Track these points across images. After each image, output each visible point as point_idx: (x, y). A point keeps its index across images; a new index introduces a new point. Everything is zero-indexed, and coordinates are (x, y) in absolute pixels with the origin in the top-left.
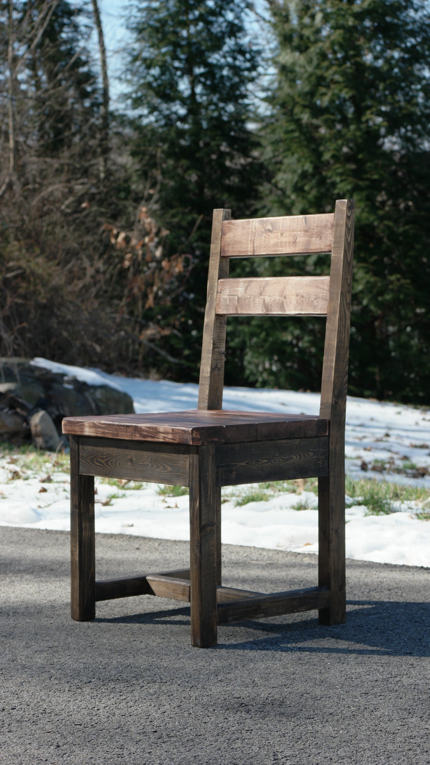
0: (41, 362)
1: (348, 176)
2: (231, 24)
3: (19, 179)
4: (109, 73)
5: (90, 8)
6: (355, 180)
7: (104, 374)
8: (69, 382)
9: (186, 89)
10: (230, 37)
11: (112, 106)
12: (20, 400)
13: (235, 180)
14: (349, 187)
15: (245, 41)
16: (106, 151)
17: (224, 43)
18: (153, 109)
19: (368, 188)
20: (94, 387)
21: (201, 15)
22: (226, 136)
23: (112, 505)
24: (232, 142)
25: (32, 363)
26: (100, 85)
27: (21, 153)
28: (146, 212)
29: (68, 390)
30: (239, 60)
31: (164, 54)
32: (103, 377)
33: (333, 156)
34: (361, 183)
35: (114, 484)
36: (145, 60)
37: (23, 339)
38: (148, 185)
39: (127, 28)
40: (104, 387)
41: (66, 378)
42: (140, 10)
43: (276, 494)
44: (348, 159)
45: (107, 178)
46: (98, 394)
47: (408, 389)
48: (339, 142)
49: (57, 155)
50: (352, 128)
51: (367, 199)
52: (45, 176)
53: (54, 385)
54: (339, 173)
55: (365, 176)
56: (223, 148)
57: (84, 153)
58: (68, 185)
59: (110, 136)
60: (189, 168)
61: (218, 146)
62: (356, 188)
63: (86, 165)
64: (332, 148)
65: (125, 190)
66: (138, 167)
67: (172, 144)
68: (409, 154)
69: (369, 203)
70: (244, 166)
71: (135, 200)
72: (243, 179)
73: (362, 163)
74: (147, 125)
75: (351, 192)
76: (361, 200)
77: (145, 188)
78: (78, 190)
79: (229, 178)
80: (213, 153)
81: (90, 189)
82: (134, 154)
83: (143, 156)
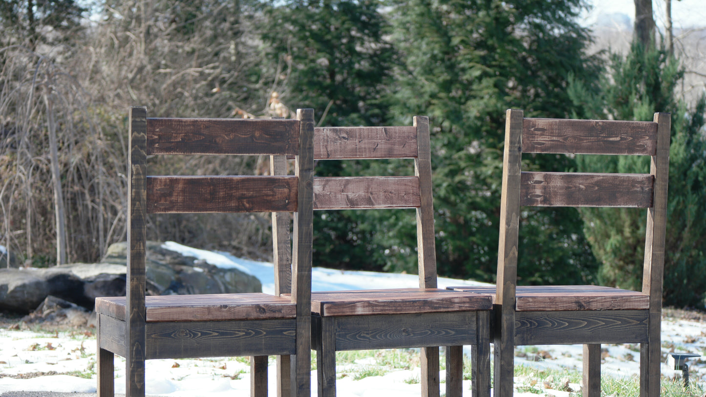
0: (172, 246)
1: (477, 62)
3: (150, 63)
6: (484, 67)
7: (234, 258)
8: (199, 266)
12: (152, 283)
13: (365, 64)
14: (478, 74)
16: (237, 34)
19: (496, 74)
20: (224, 271)
22: (355, 20)
23: (240, 379)
24: (363, 27)
25: (164, 246)
27: (152, 37)
28: (277, 98)
29: (198, 274)
32: (232, 260)
33: (463, 41)
34: (488, 70)
35: (242, 361)
37: (154, 222)
38: (279, 69)
40: (232, 270)
41: (196, 262)
43: (392, 370)
44: (479, 45)
45: (238, 61)
46: (228, 277)
47: (537, 275)
48: (469, 28)
49: (188, 39)
50: (481, 14)
51: (496, 85)
52: (176, 60)
53: (184, 268)
54: (468, 59)
55: (494, 63)
56: (353, 33)
57: (215, 37)
58: (200, 69)
59: (241, 20)
60: (319, 51)
61: (349, 30)
62: (485, 74)
63: (217, 49)
64: (460, 33)
65: (256, 74)
66: (269, 50)
67: (303, 27)
68: (538, 40)
69: (496, 90)
70: (375, 51)
71: (266, 84)
72: (373, 64)
73: (492, 49)
74: (278, 9)
75: (480, 78)
76: (487, 87)
77: (275, 72)
78: (209, 74)
79: (359, 62)
80: (343, 37)
81: (221, 74)
82: (265, 37)
83: (274, 40)
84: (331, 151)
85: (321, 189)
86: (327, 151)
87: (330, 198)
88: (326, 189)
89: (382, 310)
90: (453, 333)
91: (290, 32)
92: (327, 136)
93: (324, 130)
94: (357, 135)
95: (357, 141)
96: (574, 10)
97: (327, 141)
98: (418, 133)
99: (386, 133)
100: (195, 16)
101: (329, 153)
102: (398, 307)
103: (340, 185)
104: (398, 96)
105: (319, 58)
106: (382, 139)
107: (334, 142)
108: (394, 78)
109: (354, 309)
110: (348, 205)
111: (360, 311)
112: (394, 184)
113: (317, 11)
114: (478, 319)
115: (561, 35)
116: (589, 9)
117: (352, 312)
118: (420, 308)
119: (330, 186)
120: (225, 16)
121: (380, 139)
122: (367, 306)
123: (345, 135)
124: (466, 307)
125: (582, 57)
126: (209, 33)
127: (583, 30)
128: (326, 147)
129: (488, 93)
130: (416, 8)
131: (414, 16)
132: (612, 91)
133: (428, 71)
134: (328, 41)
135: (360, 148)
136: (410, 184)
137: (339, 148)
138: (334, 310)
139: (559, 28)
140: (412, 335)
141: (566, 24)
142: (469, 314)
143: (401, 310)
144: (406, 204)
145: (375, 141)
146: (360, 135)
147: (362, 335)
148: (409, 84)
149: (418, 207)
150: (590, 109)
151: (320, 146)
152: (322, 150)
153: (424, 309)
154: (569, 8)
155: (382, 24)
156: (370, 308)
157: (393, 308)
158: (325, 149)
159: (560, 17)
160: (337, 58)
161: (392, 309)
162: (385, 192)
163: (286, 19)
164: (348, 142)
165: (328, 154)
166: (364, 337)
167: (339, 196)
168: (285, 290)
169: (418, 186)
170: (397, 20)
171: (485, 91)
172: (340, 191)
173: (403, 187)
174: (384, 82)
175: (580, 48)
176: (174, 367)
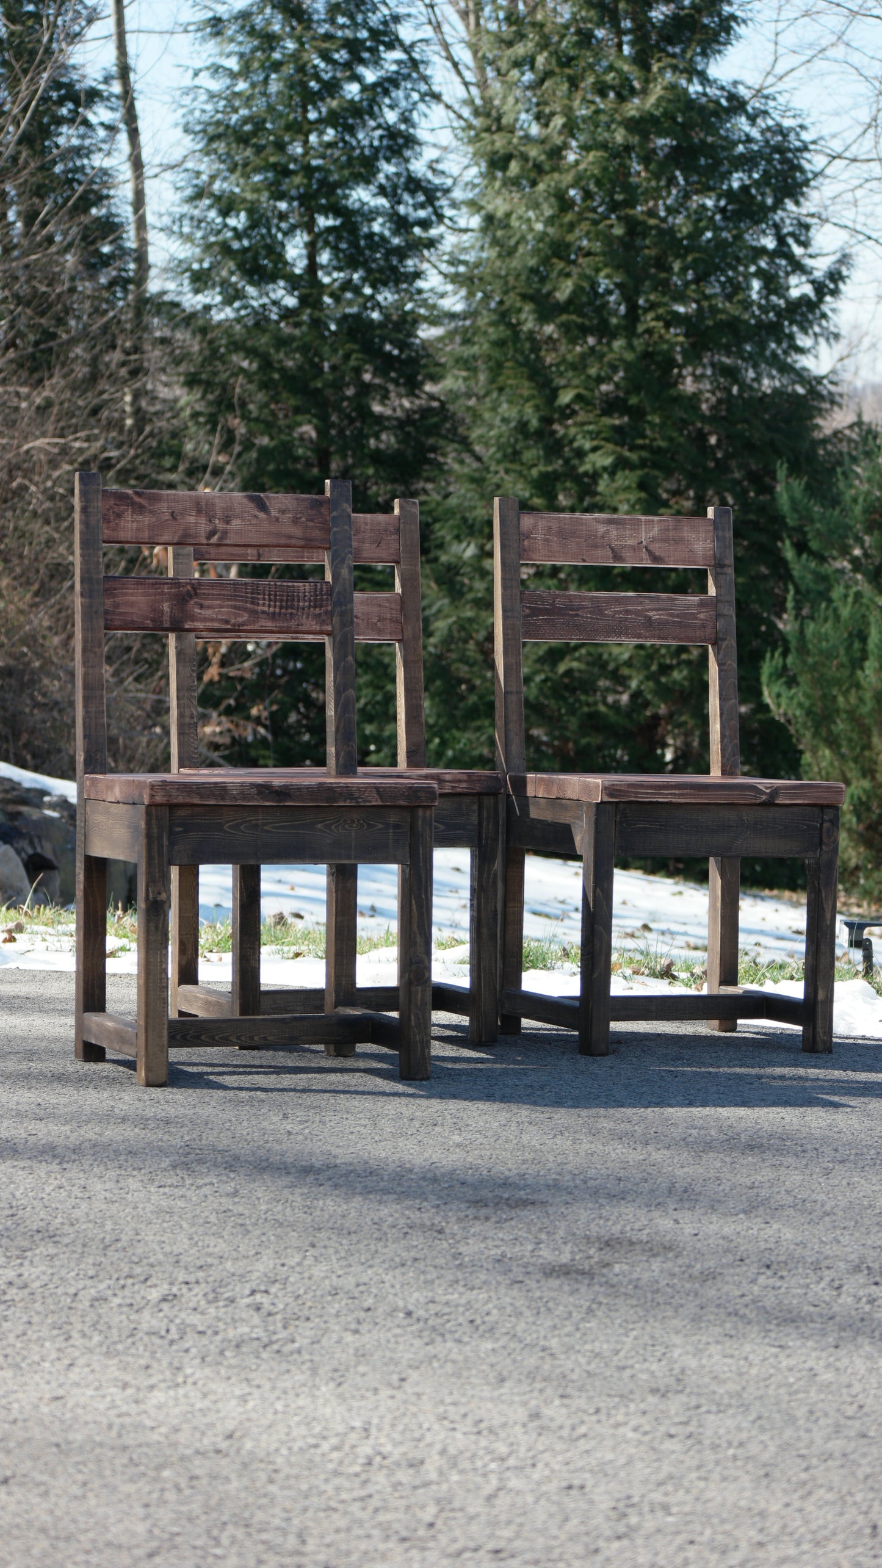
1: (606, 439)
2: (392, 133)
4: (150, 219)
5: (116, 88)
6: (621, 450)
8: (53, 806)
9: (300, 256)
10: (388, 160)
11: (154, 286)
13: (388, 440)
14: (608, 461)
15: (418, 167)
16: (137, 373)
17: (378, 171)
18: (232, 296)
19: (643, 463)
21: (332, 113)
22: (373, 352)
24: (385, 365)
26: (131, 242)
29: (51, 820)
30: (407, 204)
31: (256, 190)
33: (579, 398)
34: (628, 454)
36: (217, 199)
38: (218, 445)
39: (187, 130)
41: (46, 799)
42: (212, 96)
44: (611, 406)
45: (139, 427)
48: (593, 371)
49: (40, 381)
50: (618, 344)
51: (642, 486)
52: (15, 422)
53: (24, 809)
54: (590, 432)
55: (640, 442)
56: (367, 377)
57: (93, 378)
58: (62, 441)
59: (147, 347)
60: (297, 410)
61: (358, 371)
62: (621, 464)
63: (96, 401)
64: (576, 382)
65: (171, 454)
66: (199, 407)
67: (267, 364)
68: (729, 399)
69: (643, 495)
70: (407, 412)
71: (191, 473)
72: (405, 439)
73: (637, 414)
74: (220, 324)
75: (612, 471)
76: (627, 489)
77: (209, 452)
78: (81, 451)
79: (377, 437)
80: (348, 385)
81: (104, 449)
82: (191, 382)
83: (208, 385)
90: (442, 827)
91: (242, 370)
96: (803, 341)
98: (401, 526)
100: (54, 336)
104: (453, 501)
105: (300, 424)
108: (446, 468)
113: (297, 332)
114: (480, 808)
115: (775, 390)
116: (832, 341)
120: (114, 337)
124: (462, 788)
125: (817, 435)
126: (81, 371)
127: (819, 380)
129: (628, 501)
130: (491, 330)
131: (486, 346)
132: (861, 500)
133: (513, 456)
134: (318, 391)
136: (387, 605)
139: (772, 378)
141: (786, 369)
142: (467, 800)
148: (473, 480)
149: (399, 641)
150: (818, 533)
154: (791, 337)
155: (423, 361)
159: (774, 354)
160: (333, 425)
163: (236, 346)
168: (187, 763)
170: (451, 353)
171: (622, 496)
173: (377, 609)
174: (425, 474)
175: (812, 417)
176: (5, 941)
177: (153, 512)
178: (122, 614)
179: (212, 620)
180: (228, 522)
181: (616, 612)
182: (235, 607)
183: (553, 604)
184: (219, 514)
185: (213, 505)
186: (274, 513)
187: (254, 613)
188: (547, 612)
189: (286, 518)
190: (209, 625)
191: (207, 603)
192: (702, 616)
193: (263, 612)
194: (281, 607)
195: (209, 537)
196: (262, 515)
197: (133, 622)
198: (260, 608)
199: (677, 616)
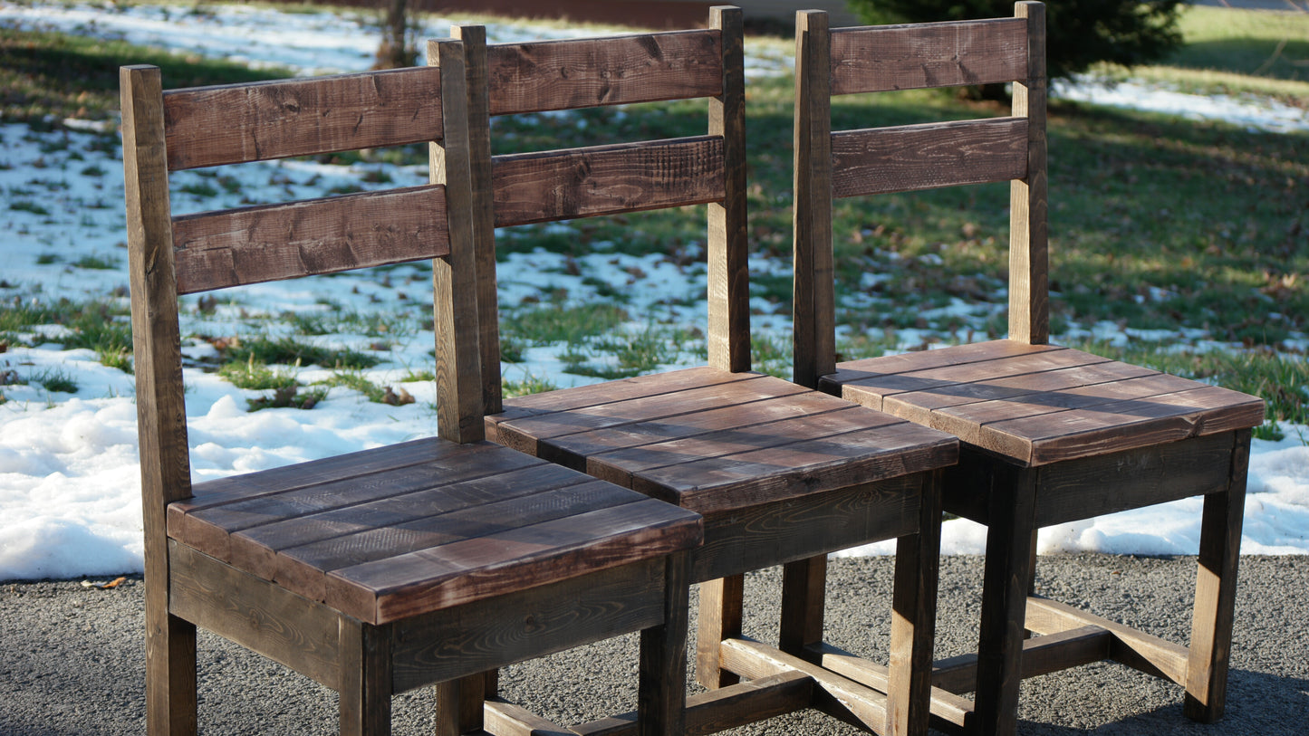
84: (264, 143)
85: (246, 238)
86: (256, 144)
87: (264, 257)
88: (255, 236)
89: (493, 589)
92: (255, 106)
93: (247, 91)
94: (319, 97)
95: (318, 113)
97: (256, 120)
98: (444, 83)
99: (379, 90)
101: (261, 147)
102: (526, 575)
103: (286, 224)
106: (370, 104)
107: (270, 120)
109: (439, 597)
110: (302, 270)
111: (450, 598)
112: (397, 208)
114: (668, 568)
117: (434, 604)
118: (568, 568)
119: (264, 228)
121: (366, 105)
122: (464, 586)
123: (292, 101)
124: (655, 549)
128: (253, 133)
135: (324, 130)
136: (428, 205)
137: (281, 135)
138: (397, 608)
140: (544, 627)
143: (531, 581)
144: (421, 253)
145: (356, 109)
146: (324, 98)
147: (445, 648)
151: (239, 131)
152: (244, 143)
153: (576, 569)
156: (471, 588)
157: (517, 579)
158: (251, 140)
161: (513, 583)
162: (378, 229)
164: (300, 117)
165: (257, 150)
166: (450, 652)
167: (284, 250)
169: (443, 207)
172: (286, 238)
173: (415, 214)
177: (541, 71)
178: (512, 206)
179: (606, 201)
180: (619, 75)
181: (929, 152)
182: (629, 182)
183: (864, 149)
184: (611, 65)
185: (605, 54)
186: (666, 58)
187: (648, 185)
188: (859, 160)
189: (678, 63)
190: (603, 207)
191: (600, 180)
192: (1014, 146)
193: (658, 184)
194: (675, 176)
195: (600, 98)
196: (654, 62)
197: (524, 215)
198: (654, 179)
199: (989, 148)
